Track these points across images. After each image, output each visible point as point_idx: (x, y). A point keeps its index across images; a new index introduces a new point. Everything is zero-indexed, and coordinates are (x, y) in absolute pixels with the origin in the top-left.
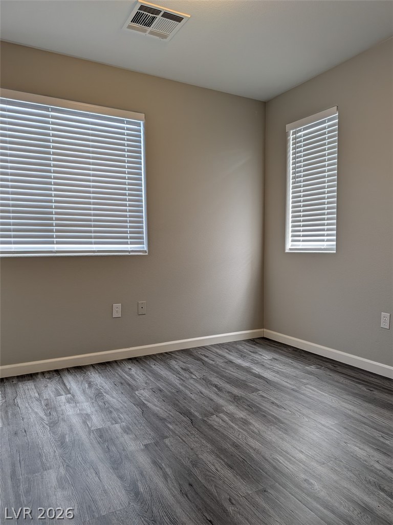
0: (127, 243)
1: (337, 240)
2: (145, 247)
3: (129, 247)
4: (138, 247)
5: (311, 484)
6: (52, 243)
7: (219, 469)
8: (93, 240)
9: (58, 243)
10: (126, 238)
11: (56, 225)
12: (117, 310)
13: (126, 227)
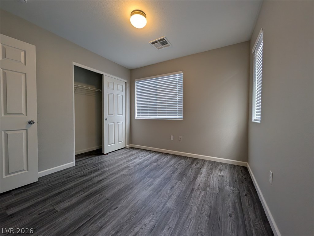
0: (177, 116)
1: (261, 115)
2: (182, 117)
3: (177, 117)
4: (179, 117)
6: (156, 116)
8: (167, 115)
9: (158, 116)
10: (177, 114)
11: (158, 111)
12: (172, 138)
13: (177, 110)
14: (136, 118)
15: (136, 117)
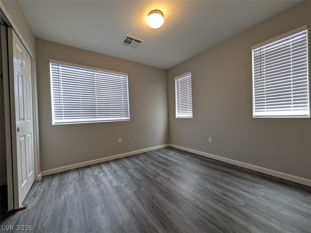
0: (123, 117)
1: (193, 114)
2: (129, 118)
5: (196, 202)
6: (96, 118)
7: (162, 199)
8: (111, 116)
10: (123, 115)
11: (98, 112)
12: (120, 140)
13: (122, 111)
14: (53, 124)
15: (55, 121)
